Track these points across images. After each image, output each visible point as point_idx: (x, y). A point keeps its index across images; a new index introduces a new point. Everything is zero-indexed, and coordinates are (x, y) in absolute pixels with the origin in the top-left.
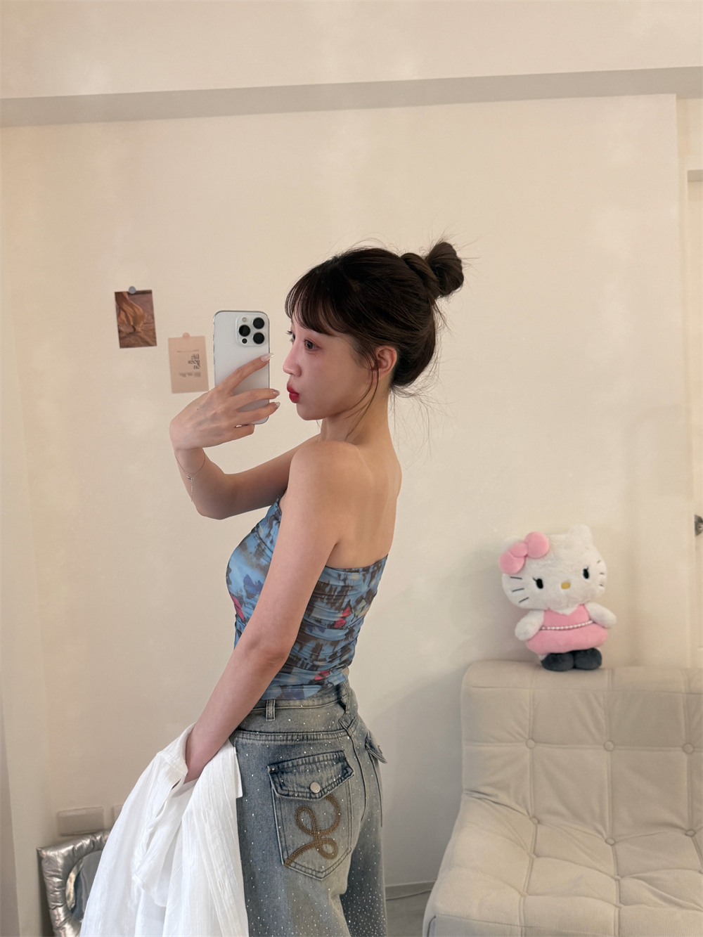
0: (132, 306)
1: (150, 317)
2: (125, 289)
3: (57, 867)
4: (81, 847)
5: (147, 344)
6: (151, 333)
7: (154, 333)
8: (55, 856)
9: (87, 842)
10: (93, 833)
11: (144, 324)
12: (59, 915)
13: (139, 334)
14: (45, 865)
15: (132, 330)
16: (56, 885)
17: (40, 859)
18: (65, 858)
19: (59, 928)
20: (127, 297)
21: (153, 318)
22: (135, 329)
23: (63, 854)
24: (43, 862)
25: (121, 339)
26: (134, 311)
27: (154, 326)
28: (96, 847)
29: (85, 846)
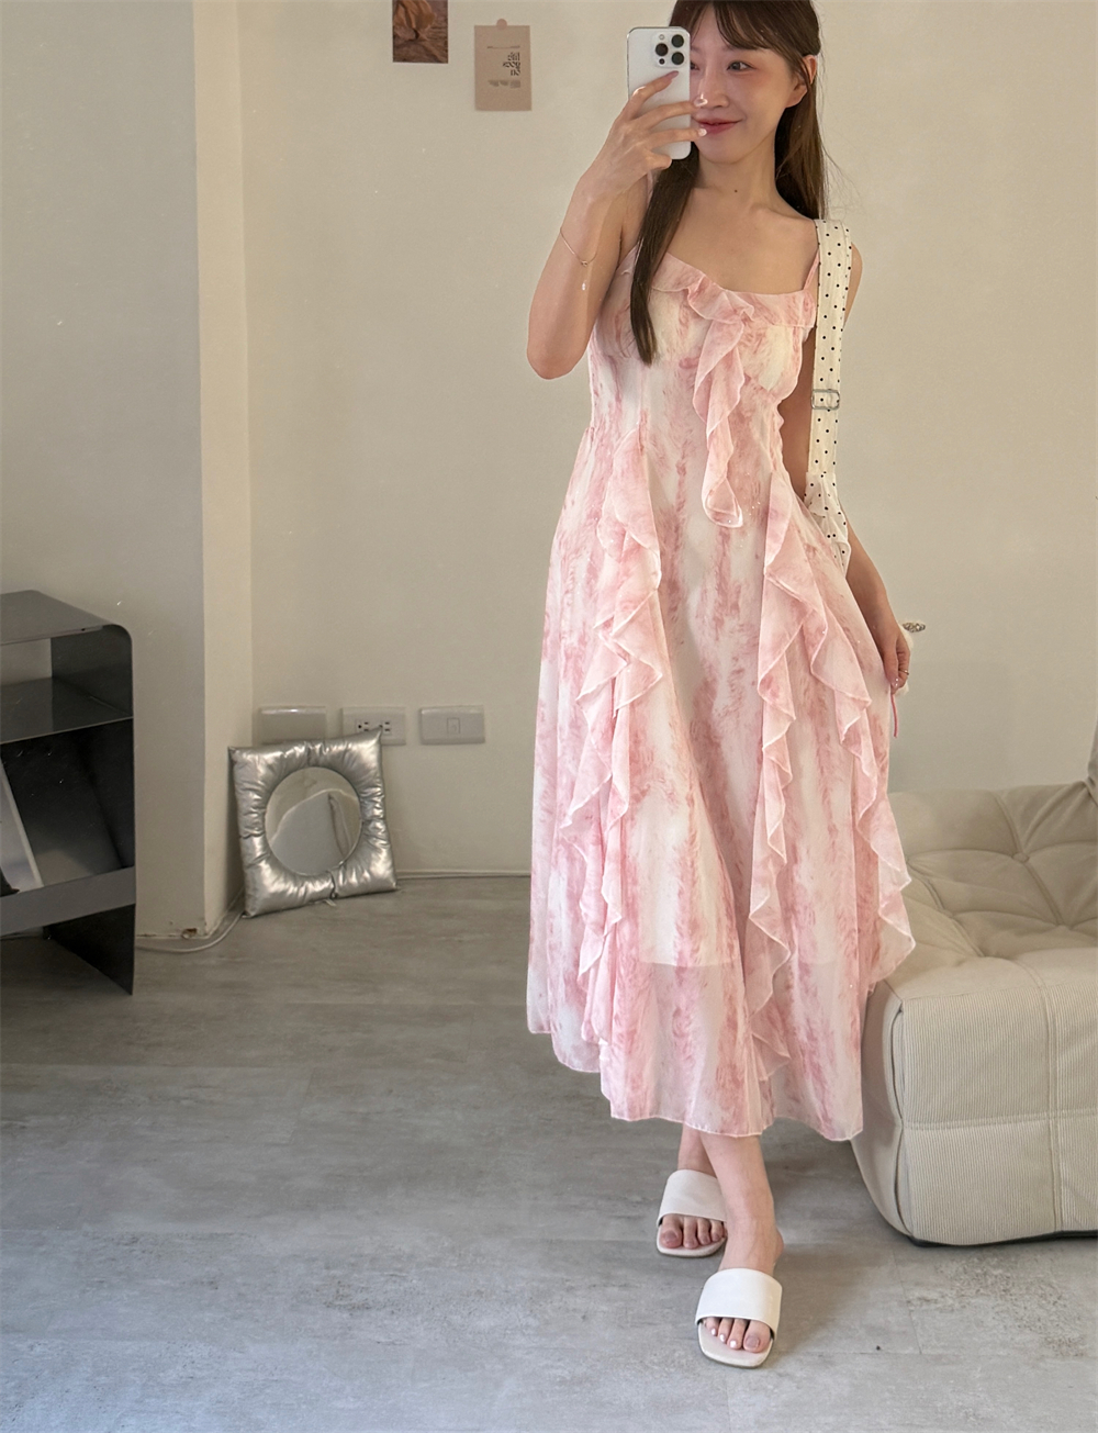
3: (257, 778)
4: (294, 755)
8: (254, 761)
9: (300, 750)
10: (313, 741)
12: (254, 847)
14: (238, 772)
16: (255, 803)
17: (232, 763)
18: (270, 767)
19: (251, 866)
23: (266, 761)
24: (236, 767)
28: (312, 761)
29: (298, 755)
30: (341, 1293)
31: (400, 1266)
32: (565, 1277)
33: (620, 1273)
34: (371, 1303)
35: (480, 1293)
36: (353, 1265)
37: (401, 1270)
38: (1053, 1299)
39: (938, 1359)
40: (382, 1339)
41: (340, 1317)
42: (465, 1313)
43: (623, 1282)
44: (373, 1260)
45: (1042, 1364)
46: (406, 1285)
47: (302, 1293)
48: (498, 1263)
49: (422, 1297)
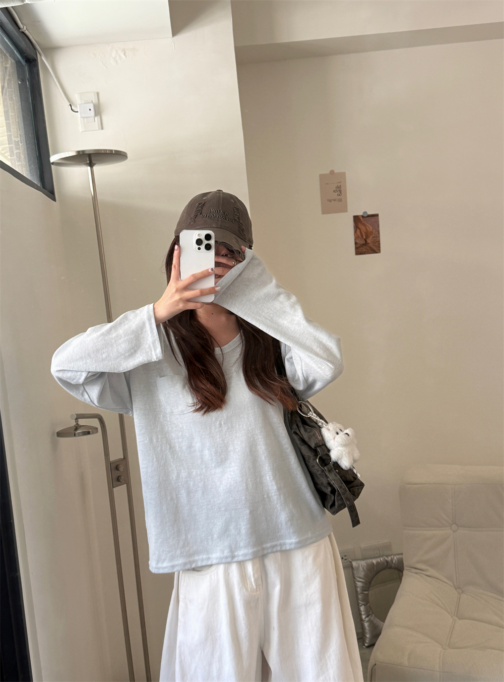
0: (364, 225)
1: (377, 233)
2: (360, 213)
5: (375, 252)
6: (377, 244)
7: (379, 244)
11: (373, 237)
13: (369, 245)
15: (364, 242)
20: (362, 219)
21: (379, 233)
22: (366, 241)
25: (356, 248)
26: (366, 228)
27: (379, 239)
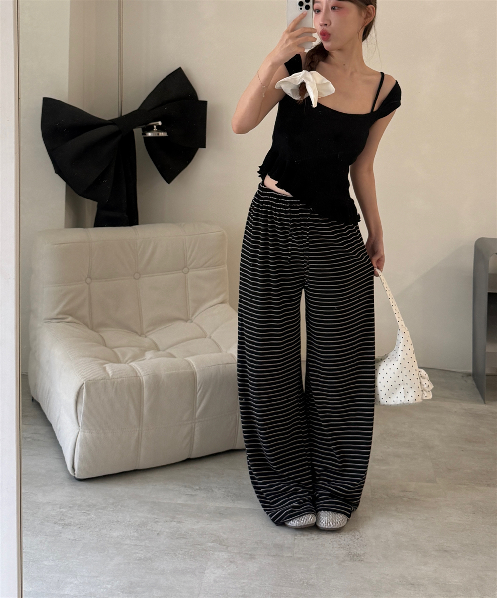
30: (62, 518)
31: (88, 509)
32: (156, 517)
33: (179, 517)
34: (72, 523)
35: (118, 521)
36: (70, 507)
37: (88, 511)
38: (357, 537)
39: (300, 559)
40: (72, 538)
41: (58, 528)
42: (109, 529)
43: (179, 520)
44: (80, 506)
45: (343, 564)
46: (89, 517)
47: (47, 518)
48: (130, 510)
49: (93, 522)
